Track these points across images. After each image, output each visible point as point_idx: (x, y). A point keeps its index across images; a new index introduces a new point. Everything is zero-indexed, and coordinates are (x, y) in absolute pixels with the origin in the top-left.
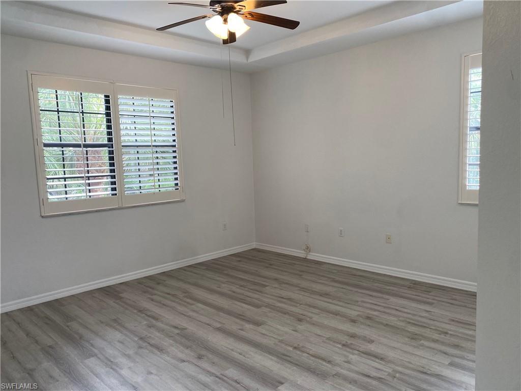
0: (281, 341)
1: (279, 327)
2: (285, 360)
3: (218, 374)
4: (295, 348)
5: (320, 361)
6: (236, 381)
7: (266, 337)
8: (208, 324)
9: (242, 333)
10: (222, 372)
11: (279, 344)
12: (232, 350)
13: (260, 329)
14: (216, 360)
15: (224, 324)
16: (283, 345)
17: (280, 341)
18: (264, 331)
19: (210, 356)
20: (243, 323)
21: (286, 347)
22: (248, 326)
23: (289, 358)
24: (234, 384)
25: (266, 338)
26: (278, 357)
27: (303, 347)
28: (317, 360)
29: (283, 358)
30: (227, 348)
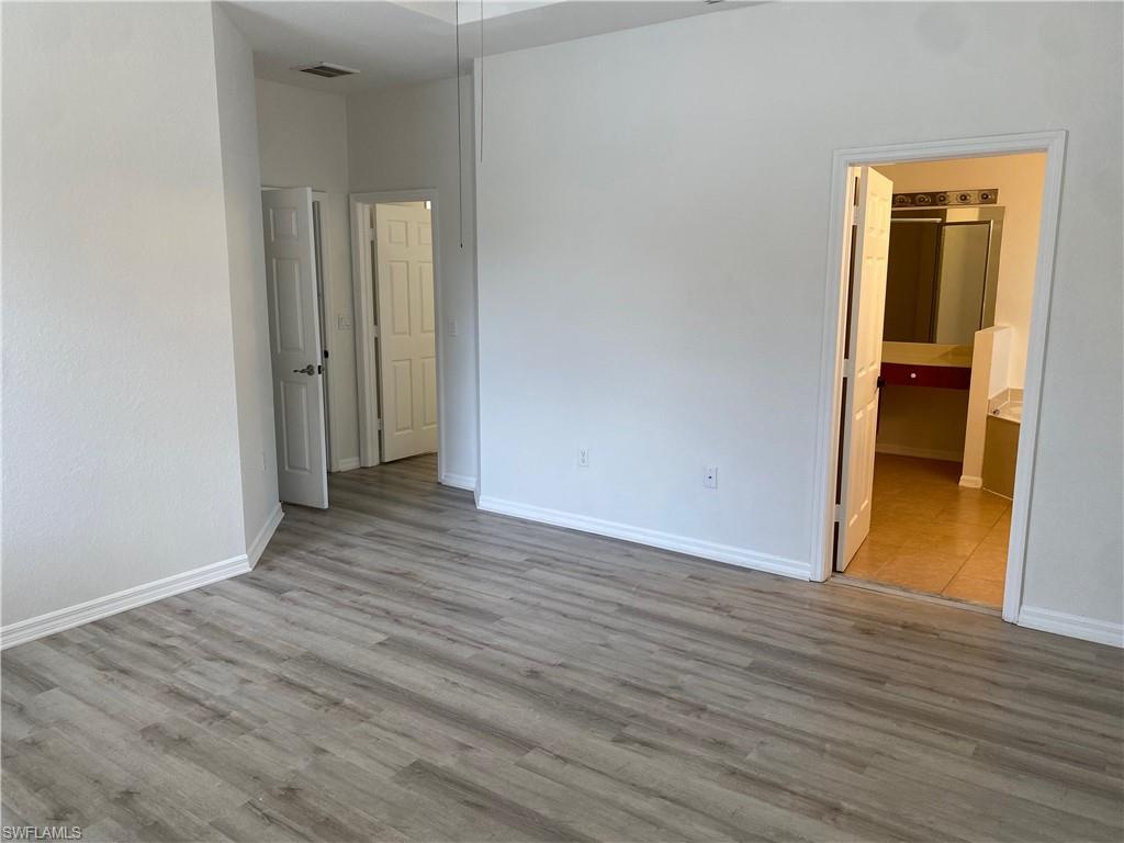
0: (365, 718)
1: (360, 762)
2: (364, 678)
3: (487, 648)
4: (337, 703)
5: (297, 680)
6: (454, 641)
7: (399, 729)
8: (565, 761)
9: (459, 736)
10: (480, 652)
11: (371, 711)
12: (475, 691)
13: (416, 753)
14: (501, 671)
15: (517, 764)
16: (362, 708)
17: (368, 718)
18: (403, 744)
19: (515, 677)
20: (463, 772)
21: (356, 705)
22: (447, 761)
23: (358, 681)
24: (455, 638)
25: (400, 724)
26: (380, 683)
27: (318, 707)
28: (302, 682)
29: (366, 682)
30: (487, 696)
